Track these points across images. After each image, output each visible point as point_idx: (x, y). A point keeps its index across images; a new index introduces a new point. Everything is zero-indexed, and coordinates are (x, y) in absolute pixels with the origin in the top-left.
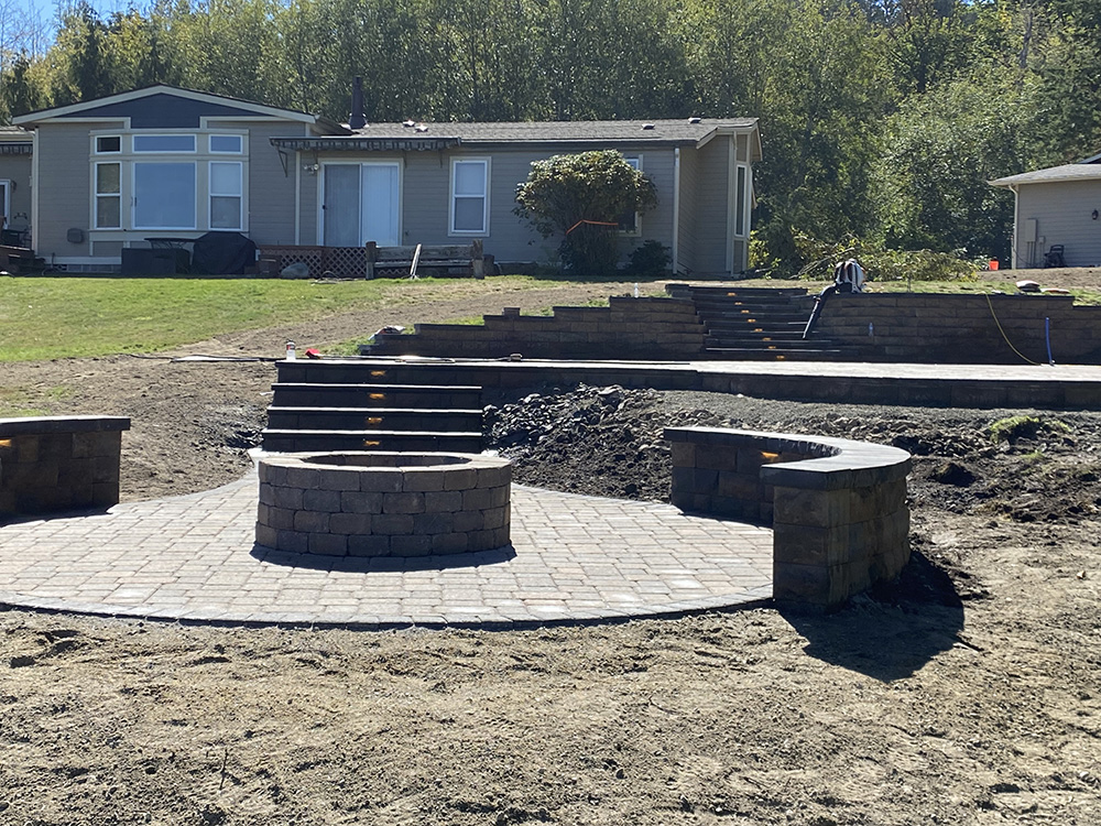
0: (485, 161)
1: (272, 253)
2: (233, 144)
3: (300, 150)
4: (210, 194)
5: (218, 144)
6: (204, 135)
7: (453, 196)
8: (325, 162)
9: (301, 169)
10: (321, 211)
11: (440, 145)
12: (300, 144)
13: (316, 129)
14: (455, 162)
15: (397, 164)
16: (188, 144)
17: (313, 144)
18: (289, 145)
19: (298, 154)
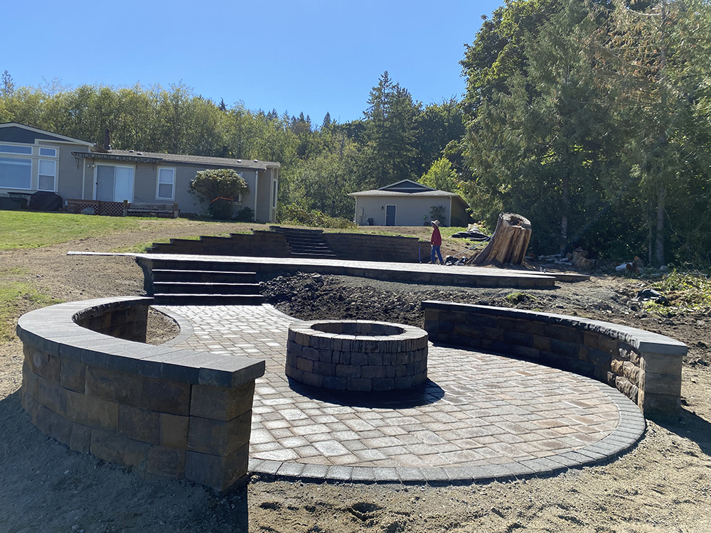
0: (174, 169)
1: (73, 202)
2: (52, 153)
3: (86, 158)
4: (39, 174)
5: (43, 152)
6: (37, 147)
7: (158, 183)
8: (97, 164)
9: (86, 166)
10: (95, 186)
11: (154, 161)
12: (86, 155)
13: (93, 150)
14: (159, 168)
15: (132, 167)
16: (29, 151)
17: (93, 156)
18: (81, 155)
19: (85, 160)
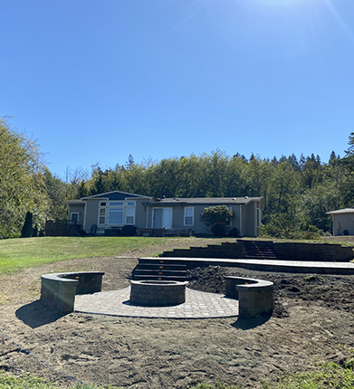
0: (193, 208)
1: (140, 230)
2: (133, 204)
4: (126, 216)
5: (129, 204)
6: (126, 202)
7: (185, 216)
8: (154, 208)
9: (148, 210)
10: (153, 220)
11: (182, 204)
12: (148, 204)
13: (152, 200)
14: (186, 208)
15: (171, 208)
16: (122, 204)
17: (151, 204)
